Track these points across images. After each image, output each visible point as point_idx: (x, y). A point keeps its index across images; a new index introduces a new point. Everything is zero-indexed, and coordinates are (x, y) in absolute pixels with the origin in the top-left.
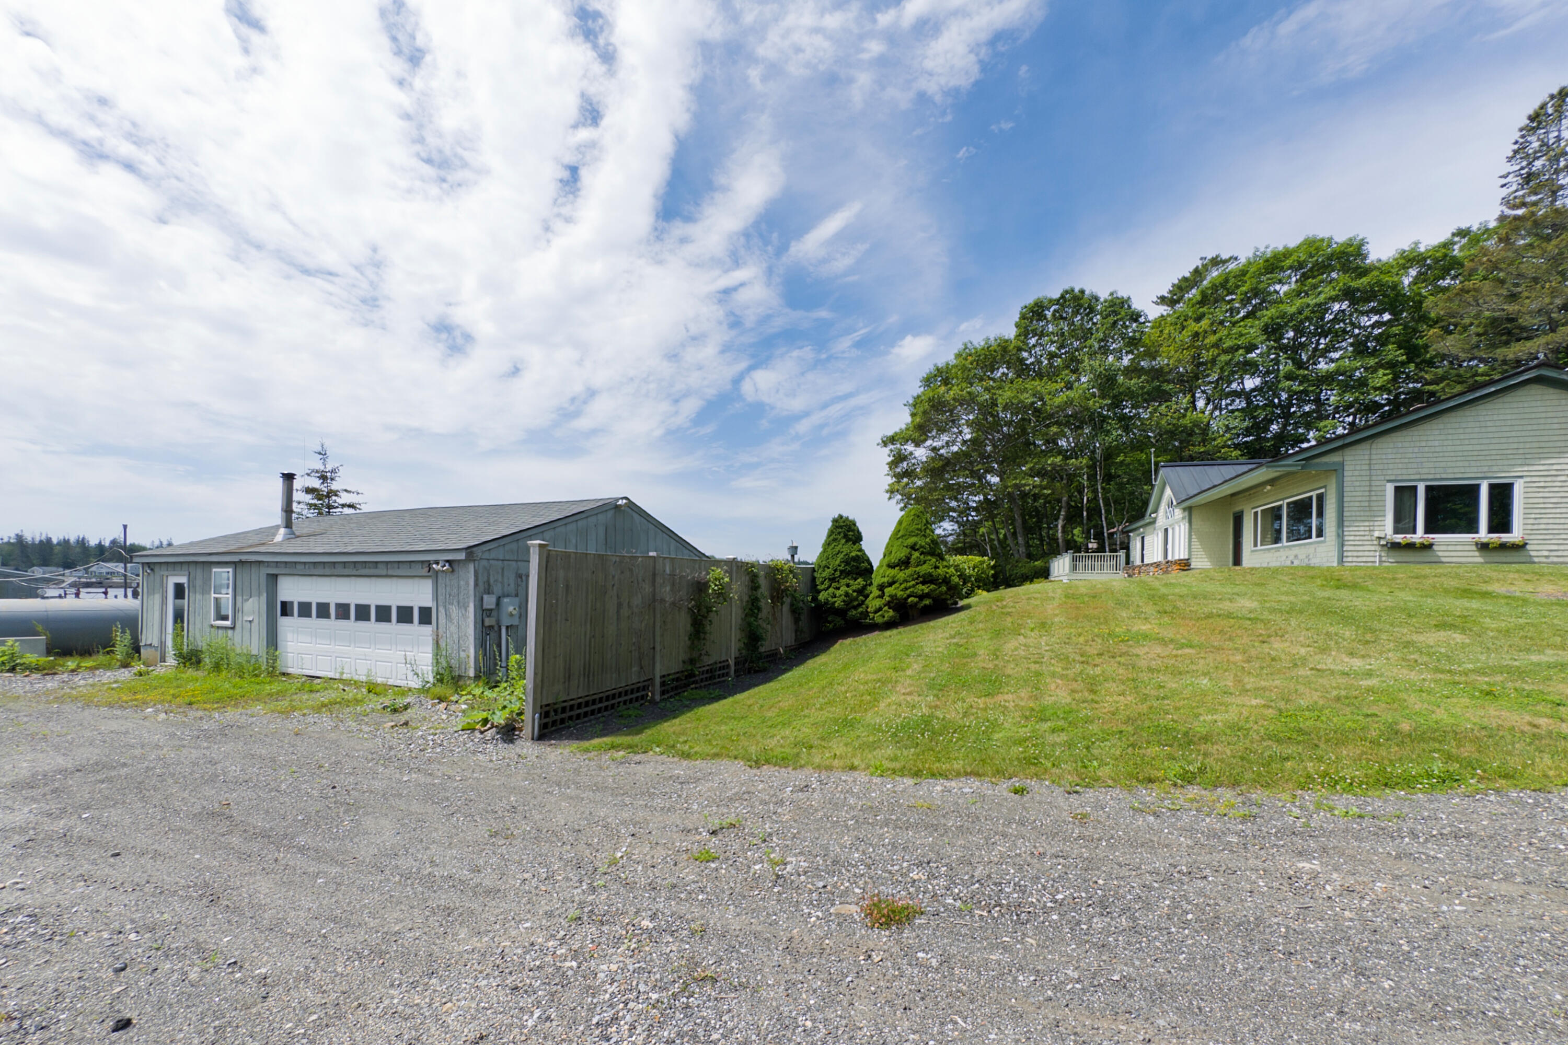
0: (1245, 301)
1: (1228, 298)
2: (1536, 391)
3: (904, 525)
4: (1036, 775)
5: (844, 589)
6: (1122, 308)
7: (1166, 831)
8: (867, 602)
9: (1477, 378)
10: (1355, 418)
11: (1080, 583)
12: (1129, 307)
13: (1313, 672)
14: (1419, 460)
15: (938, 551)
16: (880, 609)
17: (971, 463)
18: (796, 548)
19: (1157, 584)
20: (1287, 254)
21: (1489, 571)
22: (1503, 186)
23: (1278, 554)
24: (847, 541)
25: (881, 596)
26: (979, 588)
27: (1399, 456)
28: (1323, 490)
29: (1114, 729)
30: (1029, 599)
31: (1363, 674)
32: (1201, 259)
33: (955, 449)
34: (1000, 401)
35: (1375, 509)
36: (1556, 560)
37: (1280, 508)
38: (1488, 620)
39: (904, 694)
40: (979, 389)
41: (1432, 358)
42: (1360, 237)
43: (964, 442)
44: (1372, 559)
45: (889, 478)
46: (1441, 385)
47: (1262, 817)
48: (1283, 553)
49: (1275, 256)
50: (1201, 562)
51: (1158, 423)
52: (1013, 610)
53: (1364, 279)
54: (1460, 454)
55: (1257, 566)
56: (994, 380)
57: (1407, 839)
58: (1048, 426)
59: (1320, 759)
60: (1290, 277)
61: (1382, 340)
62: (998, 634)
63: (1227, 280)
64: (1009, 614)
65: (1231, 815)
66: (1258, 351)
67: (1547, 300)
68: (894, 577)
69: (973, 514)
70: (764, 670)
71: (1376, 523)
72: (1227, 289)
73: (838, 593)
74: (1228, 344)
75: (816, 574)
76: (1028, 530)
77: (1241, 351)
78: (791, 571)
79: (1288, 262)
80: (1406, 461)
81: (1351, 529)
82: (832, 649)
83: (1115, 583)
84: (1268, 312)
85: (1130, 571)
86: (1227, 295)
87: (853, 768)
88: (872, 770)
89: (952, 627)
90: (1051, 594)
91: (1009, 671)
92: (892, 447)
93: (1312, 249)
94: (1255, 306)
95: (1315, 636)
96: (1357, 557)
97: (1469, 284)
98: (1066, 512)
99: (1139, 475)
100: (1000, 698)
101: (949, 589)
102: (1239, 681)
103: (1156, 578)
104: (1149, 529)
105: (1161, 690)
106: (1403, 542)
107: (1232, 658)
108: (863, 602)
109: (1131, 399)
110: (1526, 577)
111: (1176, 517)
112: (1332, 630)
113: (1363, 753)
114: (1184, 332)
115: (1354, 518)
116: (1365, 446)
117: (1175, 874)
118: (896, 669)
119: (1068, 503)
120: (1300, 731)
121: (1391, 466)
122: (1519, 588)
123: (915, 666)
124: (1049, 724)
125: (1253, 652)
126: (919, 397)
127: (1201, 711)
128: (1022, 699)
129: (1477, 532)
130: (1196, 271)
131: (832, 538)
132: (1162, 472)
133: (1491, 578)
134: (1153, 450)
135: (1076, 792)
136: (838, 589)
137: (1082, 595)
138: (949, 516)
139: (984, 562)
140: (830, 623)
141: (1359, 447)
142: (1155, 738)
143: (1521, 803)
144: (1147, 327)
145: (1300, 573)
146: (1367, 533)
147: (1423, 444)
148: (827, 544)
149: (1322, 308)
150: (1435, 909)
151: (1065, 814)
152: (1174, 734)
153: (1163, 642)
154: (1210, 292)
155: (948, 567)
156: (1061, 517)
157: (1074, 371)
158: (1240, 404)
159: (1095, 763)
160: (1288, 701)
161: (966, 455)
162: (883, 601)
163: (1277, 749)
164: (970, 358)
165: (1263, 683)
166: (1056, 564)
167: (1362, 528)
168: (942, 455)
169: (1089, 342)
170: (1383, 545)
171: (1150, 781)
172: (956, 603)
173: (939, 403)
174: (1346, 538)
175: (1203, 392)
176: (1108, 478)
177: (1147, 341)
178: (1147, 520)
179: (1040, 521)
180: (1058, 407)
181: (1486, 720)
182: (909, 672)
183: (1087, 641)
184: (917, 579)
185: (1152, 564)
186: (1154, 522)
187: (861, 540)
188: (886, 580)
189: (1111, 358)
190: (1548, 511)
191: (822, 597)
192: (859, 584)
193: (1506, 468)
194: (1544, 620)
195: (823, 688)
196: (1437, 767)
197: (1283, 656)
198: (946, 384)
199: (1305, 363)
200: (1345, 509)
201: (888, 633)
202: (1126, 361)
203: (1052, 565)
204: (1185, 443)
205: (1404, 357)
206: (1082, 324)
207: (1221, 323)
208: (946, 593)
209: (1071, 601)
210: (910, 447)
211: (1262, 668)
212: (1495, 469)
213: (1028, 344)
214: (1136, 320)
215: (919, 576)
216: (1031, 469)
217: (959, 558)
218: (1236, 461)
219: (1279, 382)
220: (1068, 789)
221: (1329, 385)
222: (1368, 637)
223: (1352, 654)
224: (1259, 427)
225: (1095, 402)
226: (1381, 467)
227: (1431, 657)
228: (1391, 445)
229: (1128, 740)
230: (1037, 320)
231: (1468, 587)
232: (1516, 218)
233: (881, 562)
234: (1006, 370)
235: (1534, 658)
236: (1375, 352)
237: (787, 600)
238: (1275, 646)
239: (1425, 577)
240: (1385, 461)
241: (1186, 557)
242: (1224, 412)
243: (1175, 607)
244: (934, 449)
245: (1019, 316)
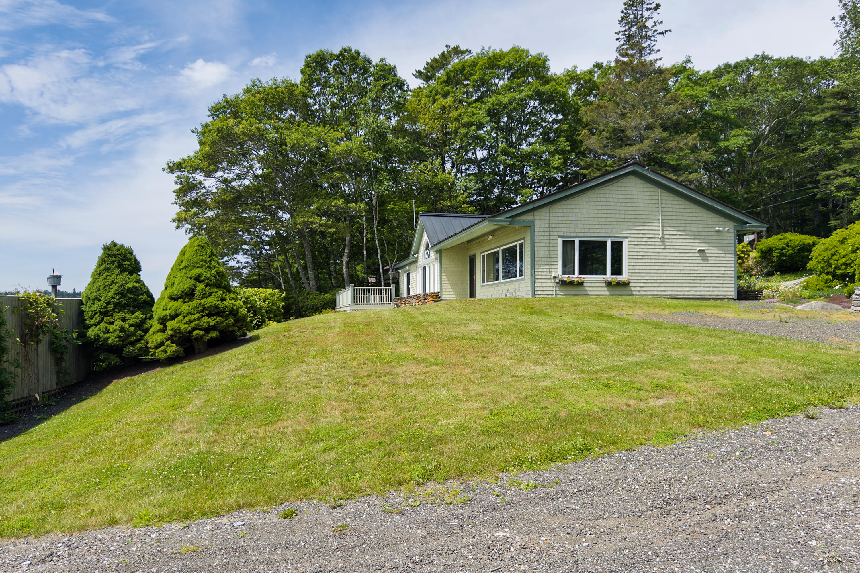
0: (477, 88)
1: (465, 83)
2: (632, 180)
3: (188, 255)
4: (305, 496)
5: (118, 323)
6: (389, 74)
7: (408, 526)
8: (146, 337)
9: (607, 168)
10: (543, 189)
11: (358, 312)
12: (395, 75)
13: (513, 378)
14: (575, 222)
15: (224, 283)
16: (162, 344)
17: (263, 198)
18: (59, 278)
19: (416, 313)
20: (501, 56)
21: (611, 301)
22: (617, 39)
23: (497, 288)
24: (121, 272)
25: (163, 330)
26: (270, 319)
27: (565, 218)
28: (522, 241)
29: (375, 441)
30: (314, 328)
31: (542, 378)
32: (447, 46)
33: (246, 182)
34: (288, 140)
35: (552, 256)
36: (643, 293)
37: (498, 252)
38: (609, 334)
39: (181, 432)
40: (268, 126)
41: (584, 150)
42: (544, 55)
43: (256, 177)
44: (551, 293)
45: (177, 206)
46: (589, 170)
47: (476, 500)
48: (500, 288)
49: (494, 56)
50: (448, 295)
51: (418, 179)
52: (298, 339)
53: (547, 86)
54: (597, 219)
55: (485, 297)
56: (281, 120)
57: (561, 499)
58: (331, 171)
59: (513, 446)
60: (504, 74)
61: (558, 133)
62: (283, 363)
63: (463, 68)
64: (295, 343)
65: (455, 503)
66: (485, 129)
67: (639, 121)
68: (177, 309)
69: (266, 247)
70: (13, 422)
71: (553, 267)
72: (464, 75)
73: (111, 328)
74: (465, 120)
75: (83, 308)
76: (318, 266)
77: (474, 128)
78: (49, 304)
79: (502, 63)
80: (569, 222)
81: (539, 270)
82: (104, 390)
83: (384, 313)
84: (491, 99)
85: (399, 303)
86: (464, 80)
87: (113, 522)
88: (135, 521)
89: (238, 359)
90: (332, 324)
91: (290, 398)
92: (179, 174)
93: (517, 56)
94: (482, 93)
95: (516, 351)
96: (543, 291)
97: (602, 102)
98: (350, 250)
99: (405, 221)
100: (280, 424)
101: (236, 321)
102: (467, 390)
103: (416, 308)
104: (413, 267)
105: (413, 403)
106: (568, 281)
107: (463, 372)
108: (142, 337)
109: (398, 155)
110: (629, 305)
111: (431, 258)
112: (526, 345)
113: (539, 437)
114: (435, 105)
115: (540, 263)
116: (546, 210)
117: (410, 565)
118: (174, 407)
119: (351, 242)
120: (503, 425)
121: (561, 226)
122: (626, 312)
123: (197, 402)
124: (322, 444)
125: (477, 366)
126: (207, 126)
127: (440, 417)
128: (299, 424)
129: (606, 275)
130: (443, 55)
131: (103, 267)
132: (421, 219)
133: (612, 305)
134: (414, 201)
135: (339, 506)
136: (112, 323)
137: (358, 323)
138: (243, 249)
139: (274, 294)
140: (103, 361)
141: (542, 210)
142: (406, 445)
143: (619, 460)
144: (409, 95)
145: (510, 304)
146: (548, 274)
147: (578, 211)
148: (98, 274)
149: (523, 103)
150: (572, 549)
151: (327, 528)
152: (420, 439)
153: (417, 361)
154: (452, 75)
155: (236, 299)
156: (346, 254)
157: (353, 124)
158: (473, 169)
159: (357, 475)
160: (496, 402)
161: (257, 189)
162: (165, 335)
163: (488, 441)
164: (258, 96)
165: (482, 390)
166: (341, 295)
167: (545, 270)
168: (233, 188)
169: (364, 100)
170: (557, 283)
171: (400, 483)
172: (245, 335)
173: (229, 135)
174: (536, 277)
175: (450, 157)
176: (383, 222)
177: (409, 108)
178: (411, 259)
179: (328, 257)
180: (340, 154)
181: (605, 404)
182: (189, 409)
183: (359, 365)
184: (202, 311)
185: (414, 296)
186: (416, 261)
187: (140, 270)
188: (168, 312)
189: (382, 117)
190: (639, 261)
191: (92, 333)
192: (137, 318)
193: (619, 231)
194: (636, 333)
195: (86, 436)
196: (579, 442)
197: (495, 368)
198: (236, 117)
199: (514, 143)
200: (536, 256)
201: (171, 369)
202: (394, 121)
203: (338, 297)
204: (439, 198)
205: (569, 148)
206: (358, 82)
207: (461, 102)
208: (233, 325)
209: (348, 329)
210: (199, 177)
211: (482, 378)
212: (614, 231)
213: (312, 92)
214: (401, 88)
215: (204, 309)
216: (318, 209)
217: (250, 291)
218: (472, 215)
219: (498, 155)
220: (333, 504)
221: (528, 162)
222: (546, 350)
223: (536, 363)
224: (486, 190)
225: (369, 154)
226: (555, 226)
227: (579, 362)
228: (561, 211)
229: (385, 450)
230: (321, 71)
231: (601, 312)
232: (624, 63)
233: (162, 294)
234: (293, 113)
235: (630, 359)
236: (553, 142)
237: (45, 339)
238: (491, 360)
239: (579, 305)
240: (557, 222)
241: (439, 291)
242: (463, 175)
243: (427, 332)
244: (226, 181)
245: (304, 63)
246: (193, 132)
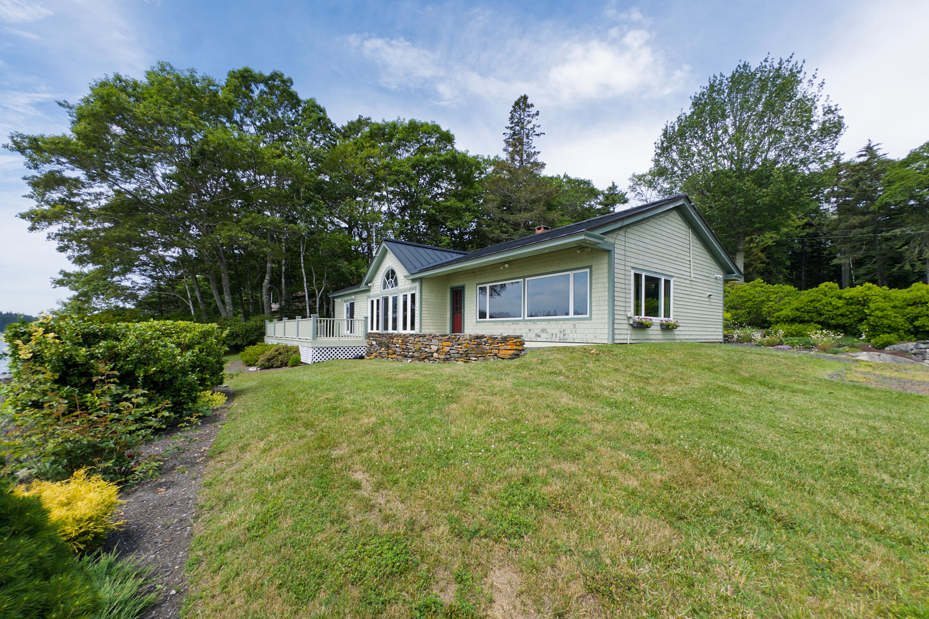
2: (675, 216)
14: (642, 253)
27: (635, 247)
35: (627, 291)
44: (628, 337)
54: (657, 253)
71: (628, 305)
80: (638, 252)
81: (617, 308)
96: (620, 334)
98: (271, 277)
104: (361, 296)
106: (638, 322)
111: (401, 288)
115: (619, 299)
116: (622, 233)
121: (633, 255)
129: (661, 316)
146: (625, 313)
147: (644, 240)
156: (266, 281)
167: (622, 308)
170: (631, 325)
174: (615, 317)
178: (363, 287)
186: (368, 290)
190: (679, 303)
193: (670, 269)
200: (615, 289)
203: (269, 325)
212: (666, 268)
226: (629, 254)
228: (633, 237)
240: (630, 250)
246: (60, 104)
